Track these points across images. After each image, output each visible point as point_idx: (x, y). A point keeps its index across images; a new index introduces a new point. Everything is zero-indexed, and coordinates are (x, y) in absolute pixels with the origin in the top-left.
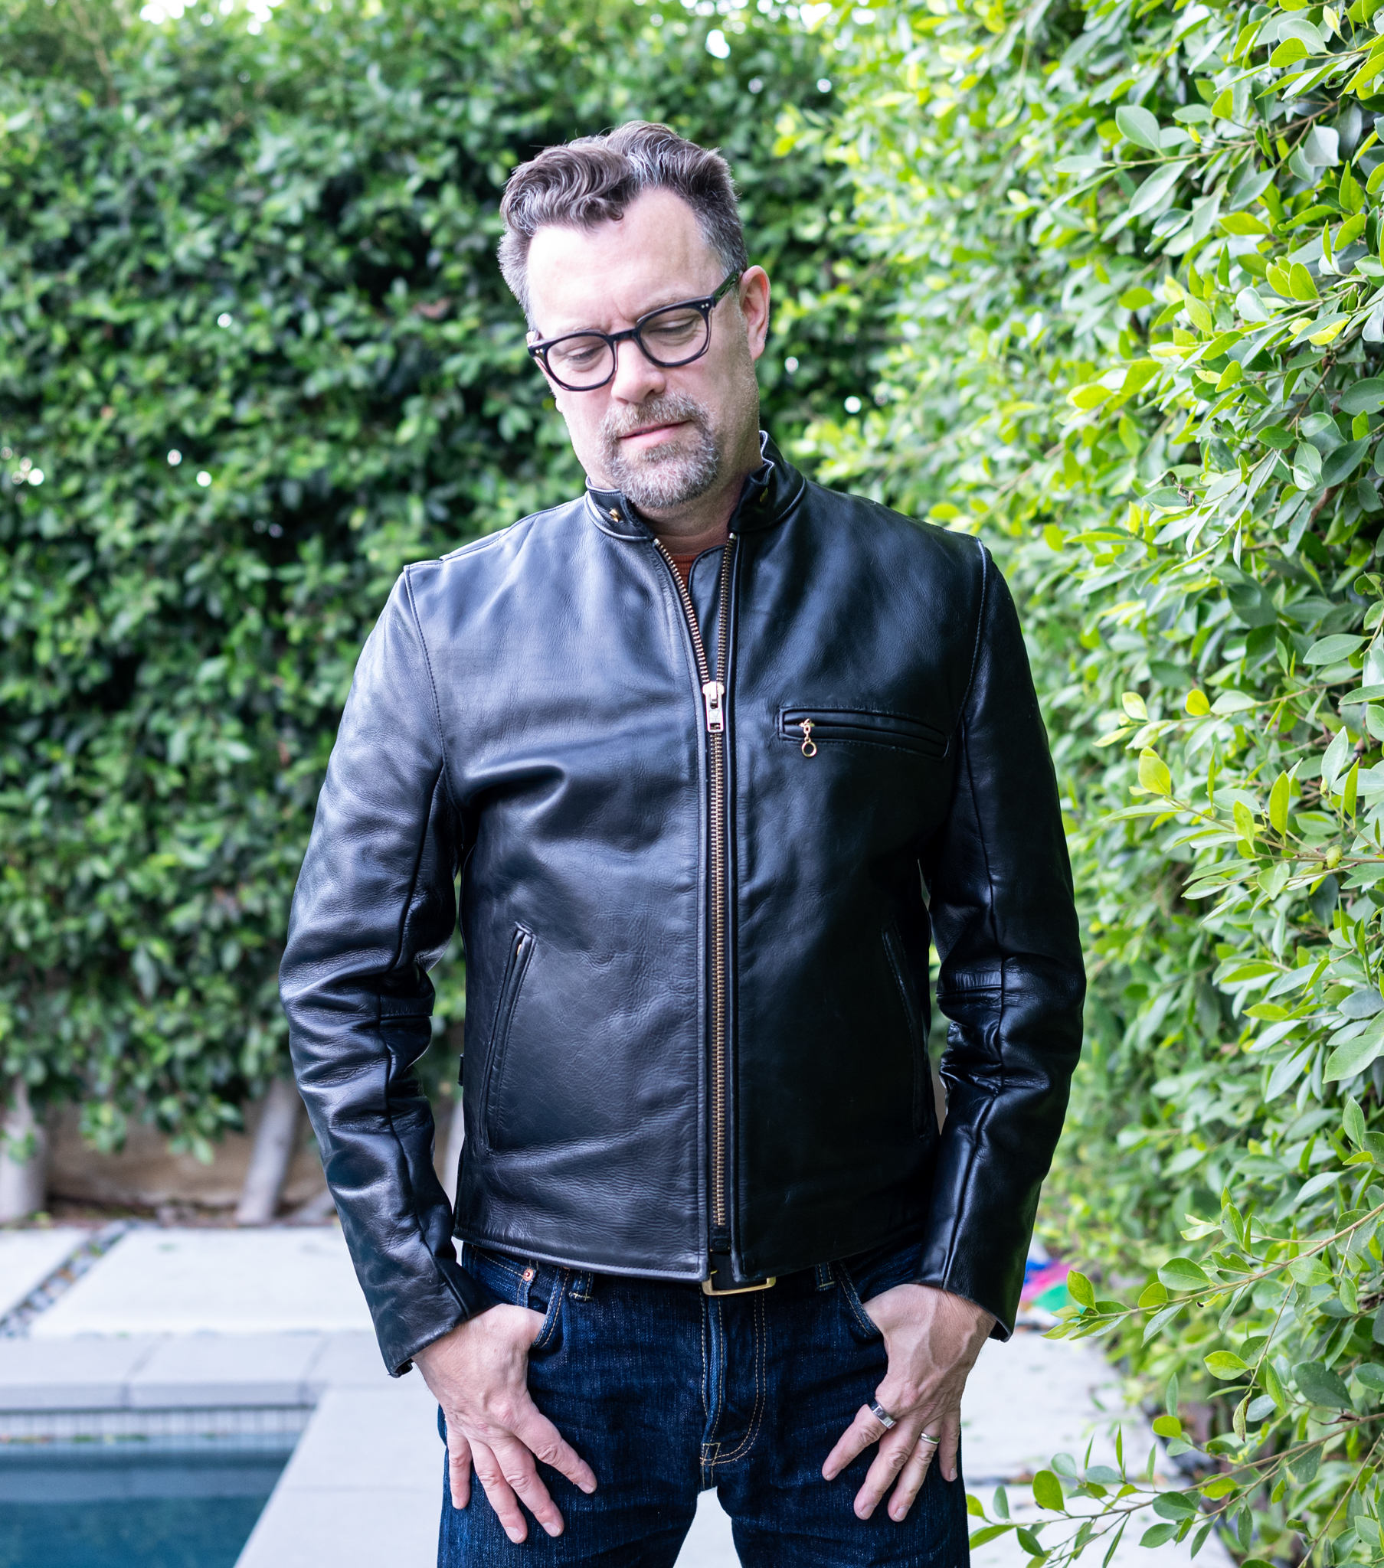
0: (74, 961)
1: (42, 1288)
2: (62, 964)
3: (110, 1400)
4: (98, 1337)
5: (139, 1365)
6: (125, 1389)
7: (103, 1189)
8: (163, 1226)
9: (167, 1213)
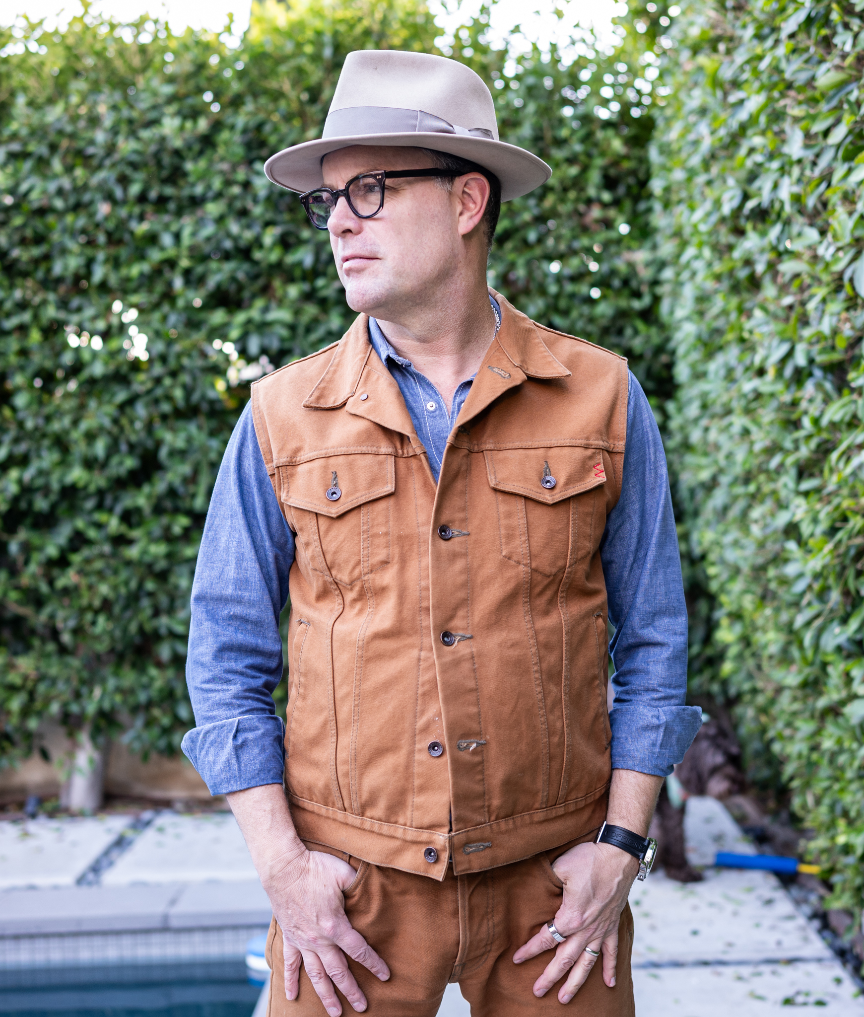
0: (119, 647)
1: (107, 853)
2: (112, 651)
3: (156, 923)
4: (144, 884)
5: (173, 902)
6: (166, 917)
7: (139, 789)
8: (178, 812)
9: (179, 806)
